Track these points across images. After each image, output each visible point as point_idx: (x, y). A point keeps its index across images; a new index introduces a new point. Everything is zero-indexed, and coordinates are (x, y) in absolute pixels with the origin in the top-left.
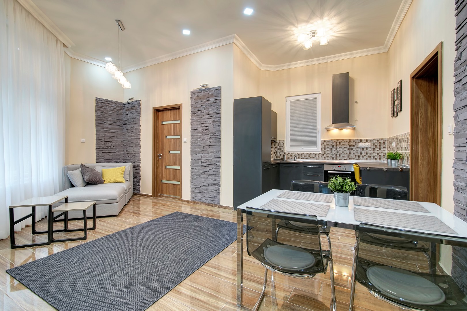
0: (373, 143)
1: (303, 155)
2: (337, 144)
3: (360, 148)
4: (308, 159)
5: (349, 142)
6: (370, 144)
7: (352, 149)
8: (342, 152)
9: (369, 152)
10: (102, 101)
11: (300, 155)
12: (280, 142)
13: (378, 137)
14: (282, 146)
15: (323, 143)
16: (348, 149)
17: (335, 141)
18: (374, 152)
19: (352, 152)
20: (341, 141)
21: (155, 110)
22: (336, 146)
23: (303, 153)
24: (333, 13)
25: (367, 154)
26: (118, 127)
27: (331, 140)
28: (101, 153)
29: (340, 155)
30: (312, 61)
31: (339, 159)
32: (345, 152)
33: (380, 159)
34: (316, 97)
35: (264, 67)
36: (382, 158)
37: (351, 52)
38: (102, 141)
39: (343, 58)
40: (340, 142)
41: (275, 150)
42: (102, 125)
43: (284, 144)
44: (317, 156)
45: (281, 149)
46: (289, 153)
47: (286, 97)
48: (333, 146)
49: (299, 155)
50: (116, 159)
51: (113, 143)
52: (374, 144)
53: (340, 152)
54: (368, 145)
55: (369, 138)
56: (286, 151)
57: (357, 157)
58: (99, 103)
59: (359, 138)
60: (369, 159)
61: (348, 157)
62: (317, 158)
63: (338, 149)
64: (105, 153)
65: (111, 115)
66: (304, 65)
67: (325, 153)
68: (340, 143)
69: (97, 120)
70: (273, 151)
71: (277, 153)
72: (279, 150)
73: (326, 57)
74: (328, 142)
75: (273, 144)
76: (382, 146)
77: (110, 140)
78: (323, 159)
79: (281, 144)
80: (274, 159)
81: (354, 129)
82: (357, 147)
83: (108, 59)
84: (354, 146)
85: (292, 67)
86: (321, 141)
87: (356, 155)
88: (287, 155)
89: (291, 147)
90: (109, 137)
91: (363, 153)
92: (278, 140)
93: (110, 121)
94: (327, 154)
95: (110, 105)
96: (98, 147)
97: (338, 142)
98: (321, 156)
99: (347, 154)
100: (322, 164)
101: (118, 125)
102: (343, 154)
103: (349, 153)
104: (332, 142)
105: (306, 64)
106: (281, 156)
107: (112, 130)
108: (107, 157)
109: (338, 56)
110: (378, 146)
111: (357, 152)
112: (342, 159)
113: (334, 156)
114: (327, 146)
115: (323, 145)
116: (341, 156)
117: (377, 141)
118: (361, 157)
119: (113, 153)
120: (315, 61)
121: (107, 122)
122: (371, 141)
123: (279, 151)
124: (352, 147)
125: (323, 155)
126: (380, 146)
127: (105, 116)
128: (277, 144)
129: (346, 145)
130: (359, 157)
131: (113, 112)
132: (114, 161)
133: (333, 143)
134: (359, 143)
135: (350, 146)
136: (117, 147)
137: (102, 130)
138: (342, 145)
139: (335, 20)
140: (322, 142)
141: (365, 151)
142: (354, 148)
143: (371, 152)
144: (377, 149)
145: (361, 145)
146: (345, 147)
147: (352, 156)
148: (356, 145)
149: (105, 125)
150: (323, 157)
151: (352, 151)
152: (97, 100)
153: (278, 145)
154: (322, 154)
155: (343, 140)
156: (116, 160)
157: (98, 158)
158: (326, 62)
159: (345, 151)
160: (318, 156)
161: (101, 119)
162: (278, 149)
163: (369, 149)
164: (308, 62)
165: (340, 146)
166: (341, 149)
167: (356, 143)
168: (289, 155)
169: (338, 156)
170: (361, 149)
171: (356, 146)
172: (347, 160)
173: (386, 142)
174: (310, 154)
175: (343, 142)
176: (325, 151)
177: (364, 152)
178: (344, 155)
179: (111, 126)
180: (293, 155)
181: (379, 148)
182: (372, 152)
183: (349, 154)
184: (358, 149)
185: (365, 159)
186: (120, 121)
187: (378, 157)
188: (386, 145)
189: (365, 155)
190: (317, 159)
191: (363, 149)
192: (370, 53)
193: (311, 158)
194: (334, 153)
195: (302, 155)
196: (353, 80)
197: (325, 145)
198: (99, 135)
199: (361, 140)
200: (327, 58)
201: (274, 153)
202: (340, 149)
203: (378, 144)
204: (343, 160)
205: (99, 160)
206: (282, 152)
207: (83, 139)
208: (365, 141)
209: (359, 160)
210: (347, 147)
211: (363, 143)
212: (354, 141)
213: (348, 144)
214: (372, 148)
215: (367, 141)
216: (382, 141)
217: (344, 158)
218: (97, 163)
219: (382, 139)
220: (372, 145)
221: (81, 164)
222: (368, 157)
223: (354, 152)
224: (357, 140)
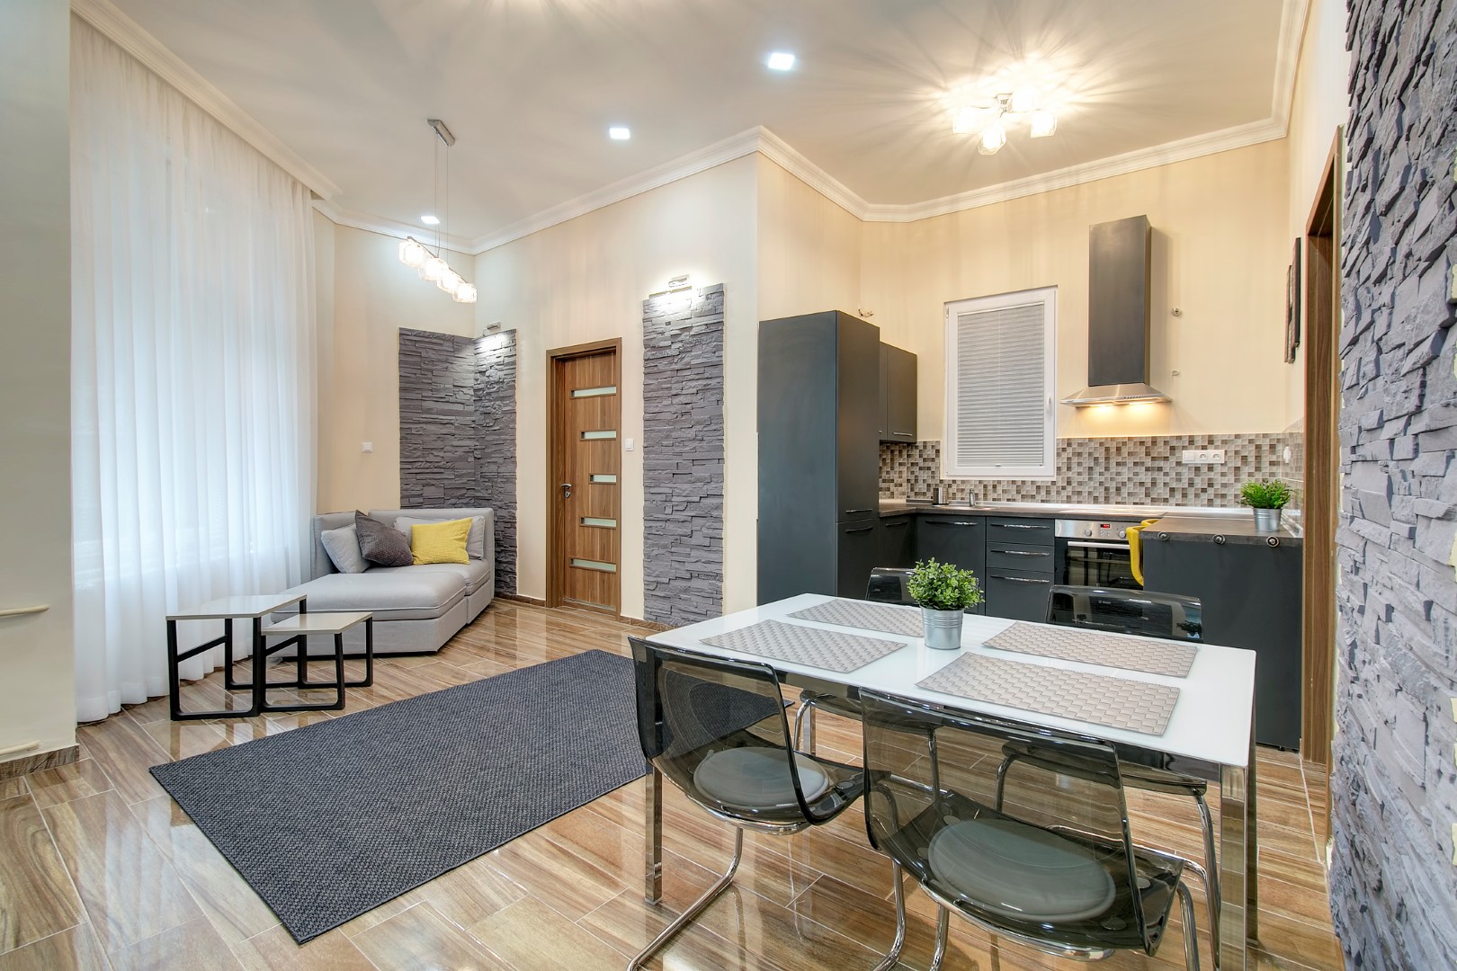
0: (1232, 448)
1: (999, 489)
2: (1112, 451)
3: (1187, 464)
4: (1014, 500)
5: (1150, 444)
6: (1221, 452)
7: (1160, 469)
8: (1126, 480)
9: (1219, 480)
10: (415, 336)
11: (989, 488)
12: (925, 447)
13: (1249, 430)
14: (933, 460)
15: (1064, 450)
16: (1147, 469)
17: (1101, 444)
18: (1237, 480)
19: (1161, 478)
20: (1124, 443)
21: (552, 357)
22: (1107, 459)
23: (999, 482)
24: (1053, 37)
25: (1211, 485)
26: (459, 407)
27: (1090, 440)
28: (414, 481)
29: (1118, 489)
30: (1028, 184)
31: (1117, 503)
32: (1137, 479)
34: (1042, 299)
35: (874, 213)
37: (1158, 147)
38: (416, 446)
39: (1132, 166)
40: (1120, 446)
41: (912, 473)
42: (417, 403)
43: (938, 451)
44: (1043, 493)
45: (929, 468)
46: (954, 481)
47: (945, 303)
48: (1096, 459)
49: (985, 487)
50: (454, 497)
51: (446, 454)
52: (1236, 452)
53: (1119, 479)
54: (1214, 455)
55: (1220, 431)
56: (944, 476)
57: (1178, 495)
58: (407, 343)
59: (1186, 433)
60: (1218, 501)
61: (1147, 495)
62: (1044, 499)
63: (1113, 468)
64: (425, 482)
65: (441, 374)
66: (1001, 197)
67: (1069, 483)
68: (1118, 449)
69: (402, 389)
70: (904, 475)
71: (916, 481)
72: (922, 472)
73: (1074, 168)
74: (1080, 445)
75: (905, 453)
76: (1266, 458)
77: (439, 444)
78: (1062, 502)
79: (930, 453)
80: (907, 501)
81: (1168, 402)
82: (1179, 464)
83: (430, 220)
84: (1166, 458)
85: (963, 206)
86: (1058, 444)
87: (1172, 490)
88: (950, 486)
89: (962, 461)
90: (434, 437)
91: (1199, 483)
92: (920, 439)
93: (439, 391)
94: (1075, 484)
95: (439, 348)
96: (407, 464)
97: (1114, 445)
98: (1058, 492)
99: (1142, 484)
100: (1050, 518)
101: (458, 401)
102: (1130, 485)
103: (1149, 481)
104: (1092, 444)
105: (1009, 195)
106: (928, 490)
107: (445, 418)
108: (429, 492)
109: (1114, 164)
110: (1252, 459)
111: (1179, 480)
112: (1124, 503)
113: (1100, 493)
114: (1075, 460)
115: (1065, 455)
116: (1124, 491)
117: (1247, 443)
118: (1191, 496)
119: (445, 482)
120: (1038, 184)
121: (430, 394)
122: (1224, 442)
123: (924, 475)
124: (1161, 464)
125: (1064, 488)
126: (1258, 458)
127: (425, 379)
128: (916, 453)
129: (1141, 456)
130: (1185, 495)
131: (447, 365)
132: (449, 502)
133: (1095, 448)
134: (1184, 448)
135: (1153, 459)
136: (457, 465)
137: (416, 417)
138: (1126, 455)
139: (1066, 58)
140: (1061, 446)
141: (1206, 475)
142: (1166, 466)
143: (1225, 480)
144: (1247, 468)
145: (1189, 456)
146: (1135, 464)
147: (1161, 491)
148: (1175, 455)
149: (424, 404)
150: (1064, 494)
151: (1159, 476)
152: (404, 334)
153: (921, 456)
154: (1060, 484)
155: (1130, 439)
156: (453, 501)
157: (406, 494)
158: (1074, 182)
159: (1136, 474)
160: (1048, 492)
161: (413, 386)
162: (921, 469)
163: (1218, 469)
164: (1013, 188)
165: (1120, 460)
166: (1124, 470)
167: (1173, 448)
168: (954, 486)
169: (1113, 490)
170: (1190, 469)
171: (1173, 460)
172: (1142, 504)
173: (1277, 447)
174: (1020, 484)
175: (1131, 445)
176: (1070, 474)
177: (1203, 480)
178: (1132, 490)
179: (441, 407)
180: (967, 488)
181: (1253, 464)
182: (1231, 478)
183: (1149, 485)
184: (1180, 469)
185: (1206, 502)
186: (466, 391)
188: (1278, 457)
189: (1204, 490)
190: (1042, 501)
191: (1197, 469)
192: (1222, 146)
193: (1023, 497)
194: (1101, 484)
195: (994, 487)
196: (1164, 240)
197: (1070, 456)
198: (409, 432)
199: (1192, 441)
200: (1077, 173)
201: (908, 481)
202: (1120, 469)
203: (1250, 452)
204: (1129, 503)
205: (411, 500)
206: (933, 477)
207: (368, 446)
208: (1206, 444)
209: (1183, 505)
210: (1143, 463)
211: (1197, 448)
212: (1166, 443)
213: (1147, 454)
214: (1229, 465)
215: (1211, 442)
216: (1266, 444)
217: (1133, 499)
218: (402, 507)
219: (1265, 436)
220: (1229, 454)
221: (358, 512)
222: (1216, 495)
223: (1167, 479)
224: (1179, 438)
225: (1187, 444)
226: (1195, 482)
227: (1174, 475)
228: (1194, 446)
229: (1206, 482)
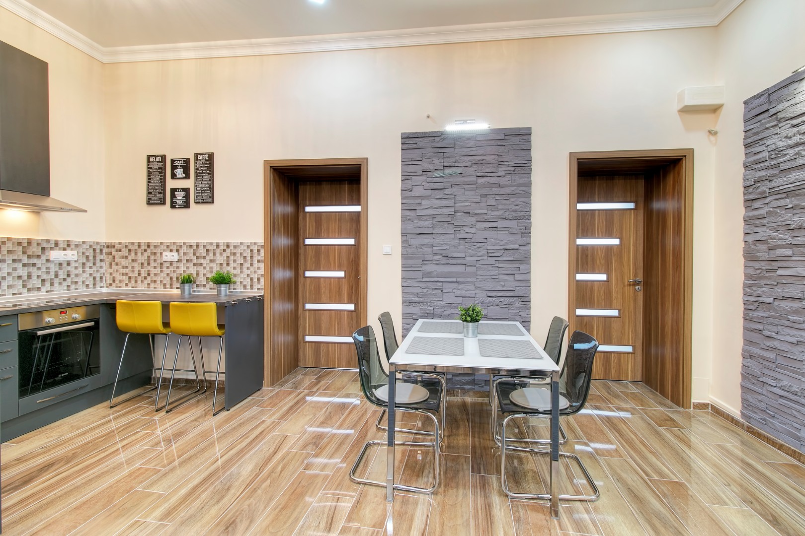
0: (81, 250)
3: (53, 261)
5: (26, 245)
6: (75, 252)
7: (34, 265)
8: (6, 275)
9: (74, 272)
13: (90, 239)
16: (24, 265)
18: (84, 272)
20: (4, 243)
25: (69, 275)
32: (15, 274)
33: (94, 285)
36: (99, 284)
40: (1, 245)
52: (83, 253)
54: (71, 255)
55: (75, 238)
59: (53, 238)
60: (73, 287)
61: (24, 286)
76: (99, 257)
82: (48, 261)
84: (38, 257)
87: (43, 281)
91: (62, 275)
99: (19, 277)
102: (9, 279)
103: (26, 274)
110: (91, 258)
111: (48, 273)
112: (5, 295)
116: (5, 284)
117: (88, 247)
118: (56, 285)
122: (77, 246)
124: (35, 261)
129: (19, 254)
130: (52, 284)
134: (52, 249)
135: (29, 256)
138: (6, 253)
141: (66, 268)
142: (38, 262)
143: (77, 272)
144: (88, 263)
145: (56, 255)
146: (14, 261)
147: (35, 282)
148: (45, 254)
151: (34, 271)
155: (9, 239)
159: (15, 269)
163: (73, 265)
165: (1, 257)
166: (4, 266)
167: (43, 249)
170: (55, 264)
171: (44, 258)
172: (20, 294)
173: (105, 250)
175: (9, 244)
177: (64, 272)
178: (11, 283)
181: (92, 261)
182: (80, 270)
183: (26, 278)
184: (48, 265)
185: (65, 287)
187: (90, 281)
188: (104, 257)
189: (64, 280)
191: (60, 264)
199: (56, 243)
203: (90, 253)
208: (66, 247)
209: (51, 291)
210: (20, 260)
211: (60, 249)
212: (38, 244)
213: (24, 253)
214: (79, 262)
215: (69, 245)
216: (98, 248)
217: (12, 291)
219: (98, 243)
220: (79, 255)
222: (72, 282)
223: (40, 273)
224: (48, 241)
225: (53, 246)
226: (59, 274)
227: (44, 269)
228: (58, 248)
229: (66, 273)
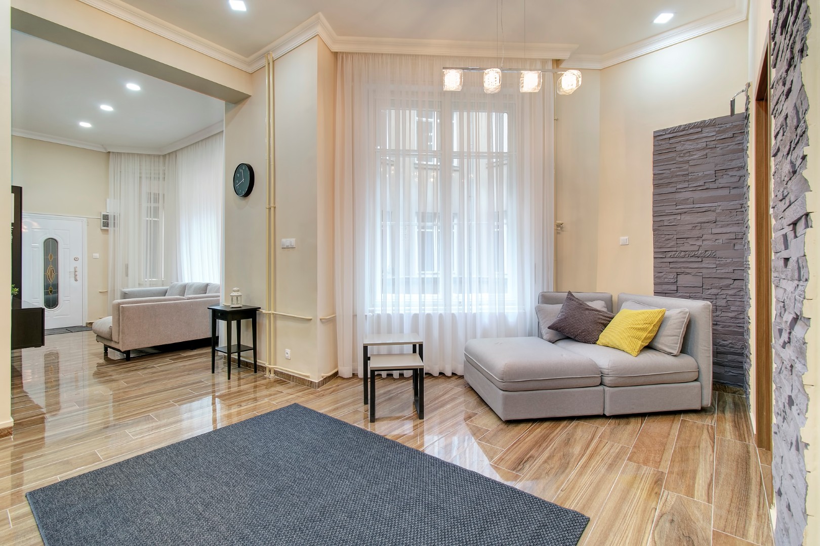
10: (670, 133)
26: (725, 192)
28: (669, 270)
38: (667, 237)
42: (671, 196)
50: (716, 288)
51: (705, 243)
58: (660, 143)
64: (679, 270)
65: (699, 162)
69: (656, 186)
77: (696, 233)
90: (690, 227)
93: (696, 180)
95: (696, 136)
96: (660, 253)
101: (721, 186)
107: (702, 205)
108: (683, 280)
119: (704, 271)
121: (686, 185)
127: (680, 171)
131: (707, 151)
132: (709, 291)
136: (719, 254)
137: (669, 210)
149: (678, 196)
152: (658, 136)
156: (714, 291)
157: (659, 281)
161: (668, 181)
179: (698, 195)
186: (731, 173)
198: (661, 224)
205: (665, 288)
207: (623, 239)
218: (657, 293)
221: (570, 293)
